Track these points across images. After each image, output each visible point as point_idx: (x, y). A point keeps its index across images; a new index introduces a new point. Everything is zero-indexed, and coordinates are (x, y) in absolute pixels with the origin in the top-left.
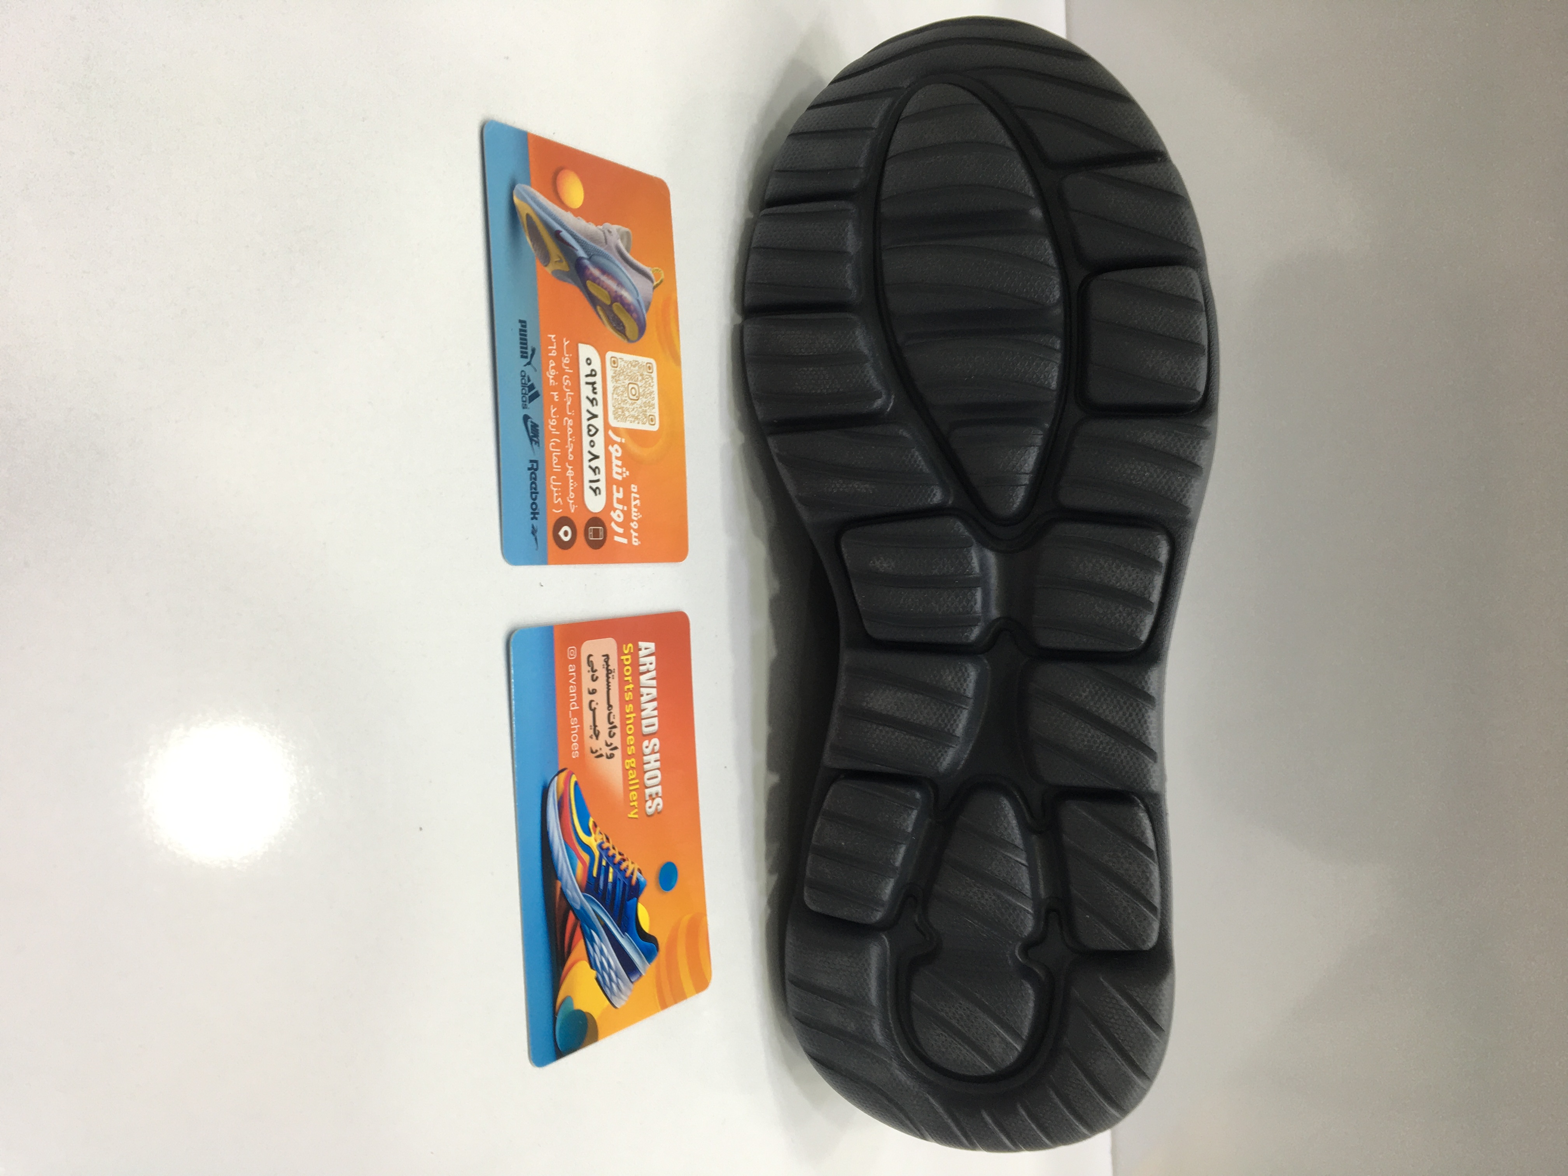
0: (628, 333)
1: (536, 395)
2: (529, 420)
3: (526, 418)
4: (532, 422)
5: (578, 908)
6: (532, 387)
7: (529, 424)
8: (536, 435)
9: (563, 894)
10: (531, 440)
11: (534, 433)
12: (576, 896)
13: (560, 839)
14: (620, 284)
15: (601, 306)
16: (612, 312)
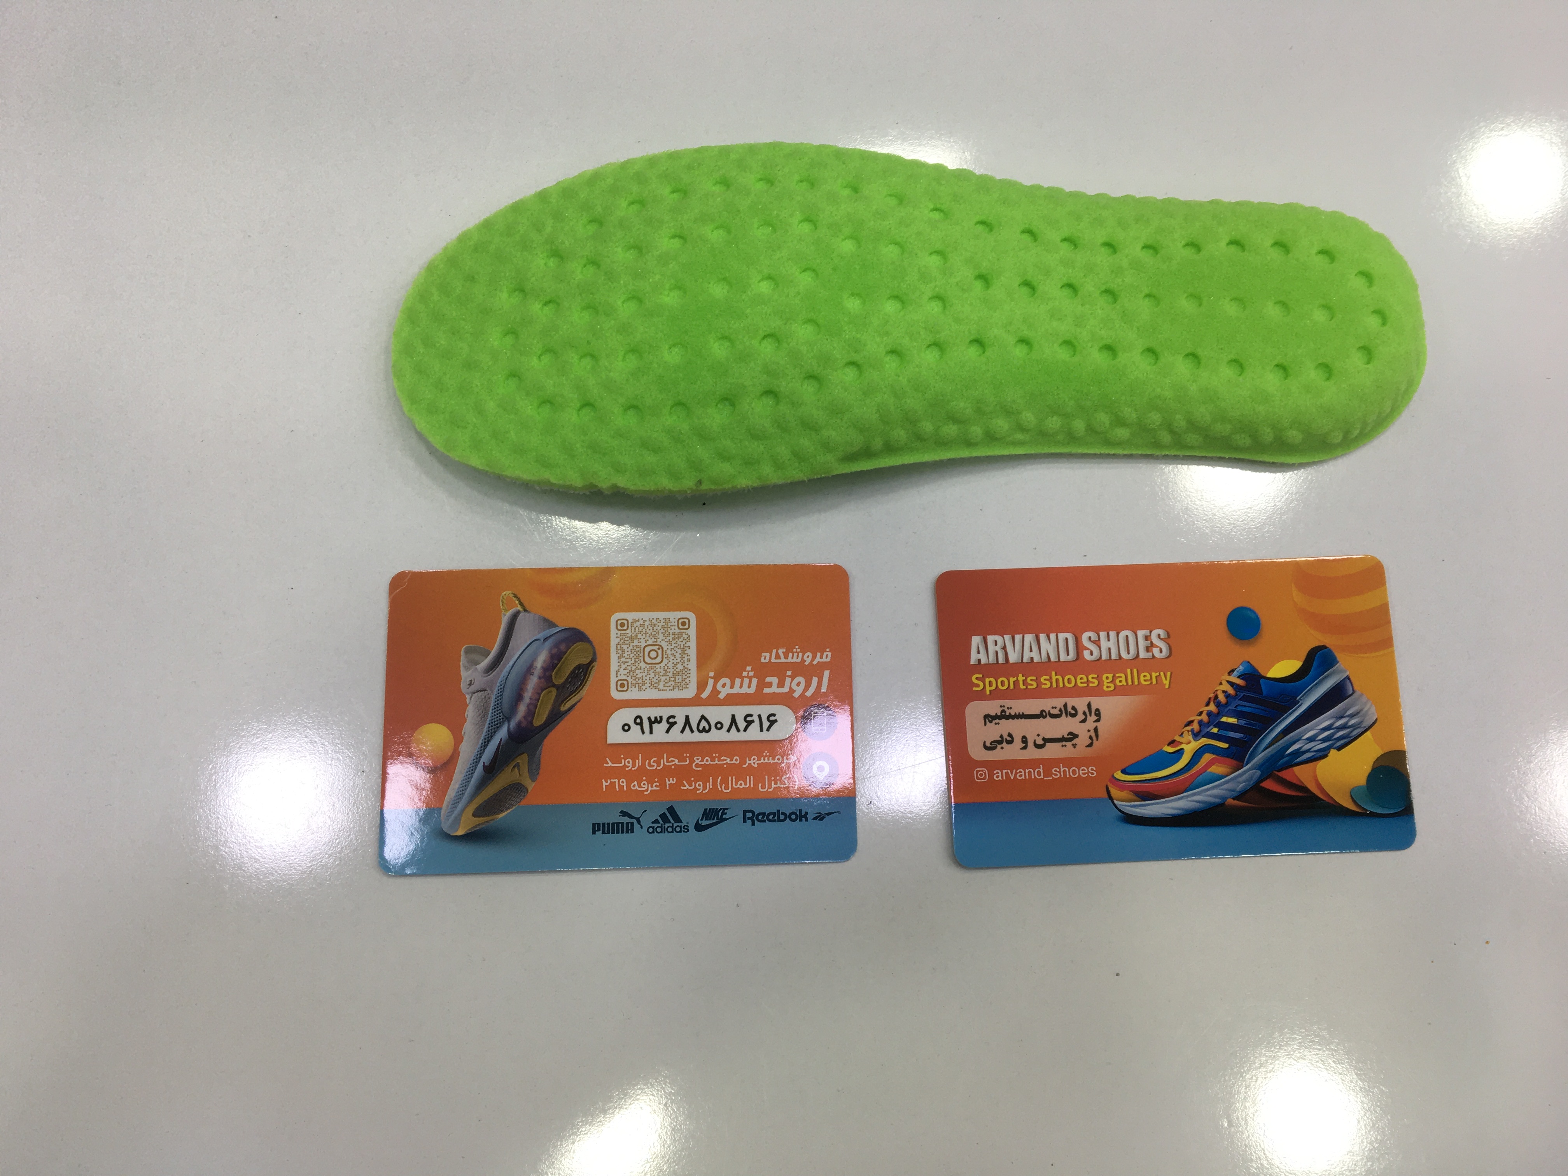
0: (585, 661)
5: (1259, 773)
9: (1240, 797)
14: (529, 670)
15: (560, 706)
16: (563, 685)
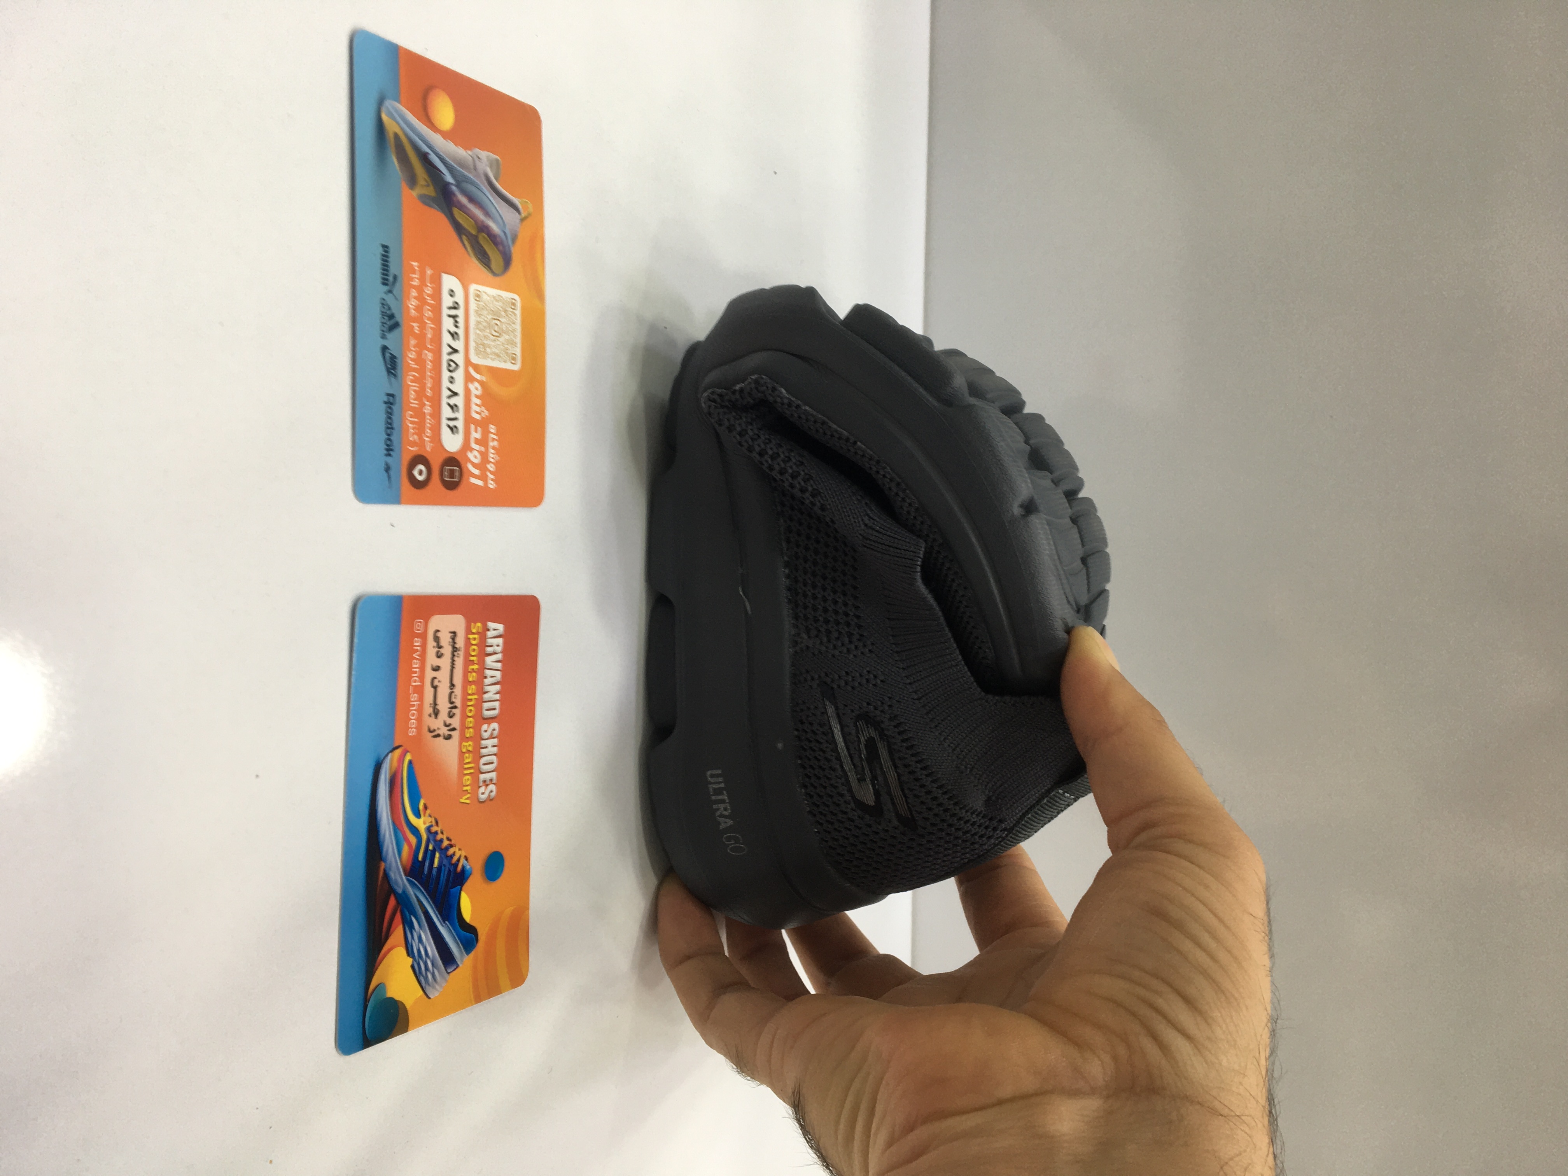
0: (493, 265)
1: (396, 325)
2: (387, 350)
3: (384, 349)
4: (391, 354)
5: (400, 892)
6: (391, 317)
7: (388, 355)
8: (394, 368)
9: (387, 875)
10: (389, 372)
11: (392, 365)
12: (399, 881)
13: (388, 819)
14: (487, 214)
15: (466, 236)
16: (478, 242)
